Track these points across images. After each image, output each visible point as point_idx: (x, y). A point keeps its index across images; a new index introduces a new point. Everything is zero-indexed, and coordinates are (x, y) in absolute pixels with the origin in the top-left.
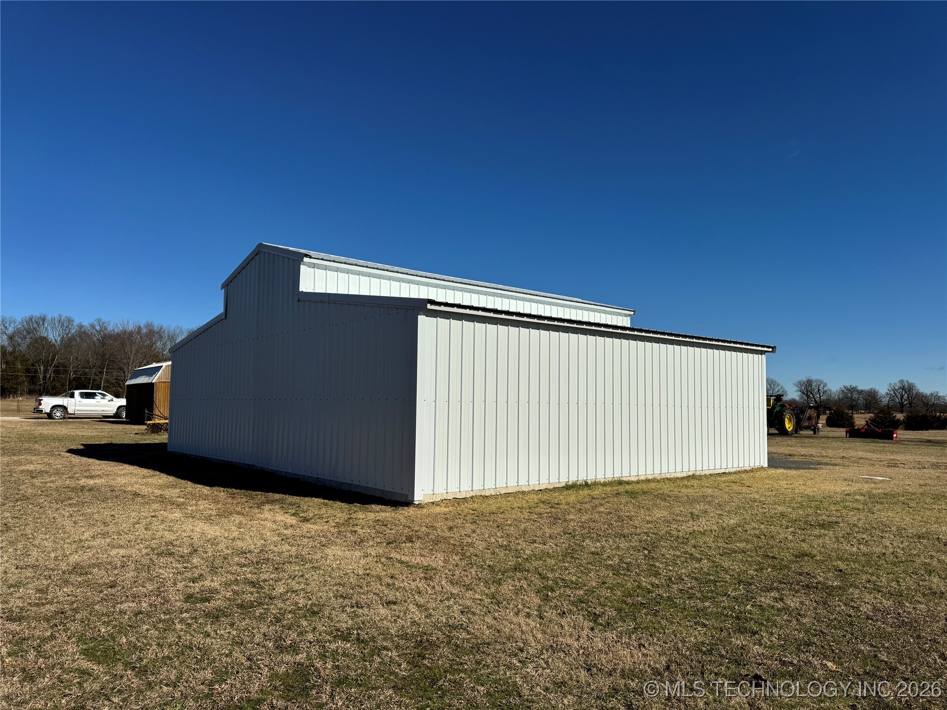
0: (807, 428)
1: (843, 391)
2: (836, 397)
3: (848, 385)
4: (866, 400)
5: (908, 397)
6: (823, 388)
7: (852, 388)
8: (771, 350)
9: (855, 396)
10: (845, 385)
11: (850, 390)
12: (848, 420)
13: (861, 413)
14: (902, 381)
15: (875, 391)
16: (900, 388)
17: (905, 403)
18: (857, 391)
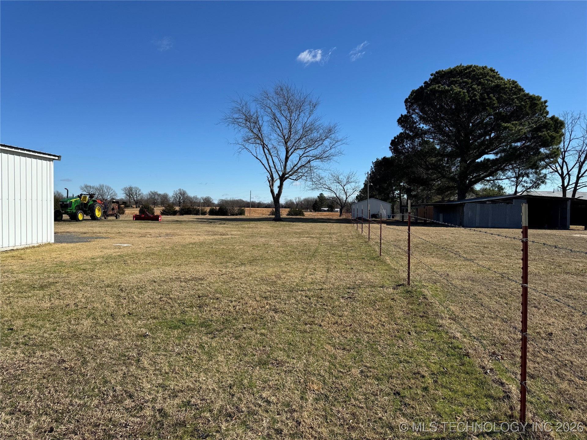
0: (112, 215)
1: (150, 194)
2: (146, 198)
3: (153, 191)
4: (162, 199)
5: (183, 198)
6: (139, 192)
7: (155, 193)
8: (57, 158)
9: (156, 197)
10: (151, 190)
11: (153, 194)
12: (151, 211)
13: (159, 207)
14: (180, 190)
15: (166, 195)
16: (179, 193)
17: (181, 201)
18: (157, 194)
